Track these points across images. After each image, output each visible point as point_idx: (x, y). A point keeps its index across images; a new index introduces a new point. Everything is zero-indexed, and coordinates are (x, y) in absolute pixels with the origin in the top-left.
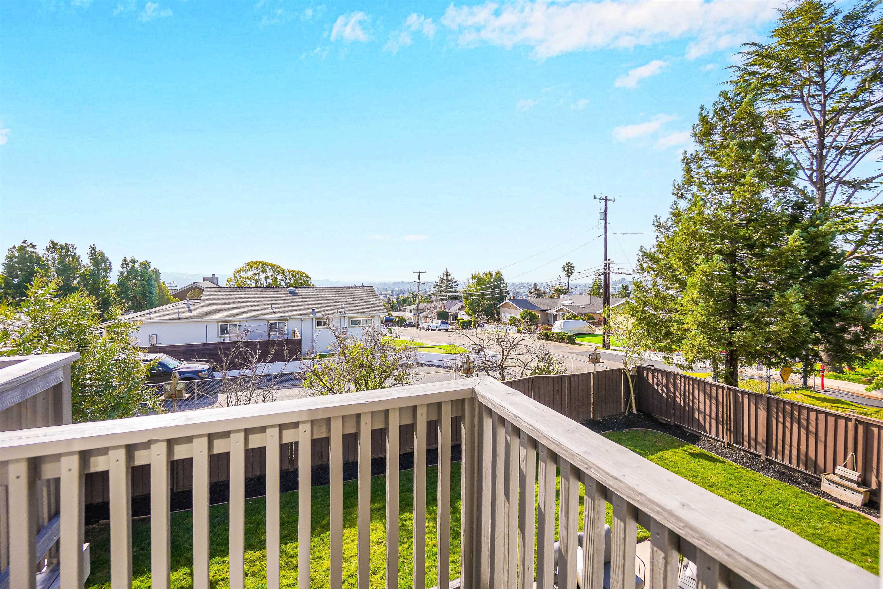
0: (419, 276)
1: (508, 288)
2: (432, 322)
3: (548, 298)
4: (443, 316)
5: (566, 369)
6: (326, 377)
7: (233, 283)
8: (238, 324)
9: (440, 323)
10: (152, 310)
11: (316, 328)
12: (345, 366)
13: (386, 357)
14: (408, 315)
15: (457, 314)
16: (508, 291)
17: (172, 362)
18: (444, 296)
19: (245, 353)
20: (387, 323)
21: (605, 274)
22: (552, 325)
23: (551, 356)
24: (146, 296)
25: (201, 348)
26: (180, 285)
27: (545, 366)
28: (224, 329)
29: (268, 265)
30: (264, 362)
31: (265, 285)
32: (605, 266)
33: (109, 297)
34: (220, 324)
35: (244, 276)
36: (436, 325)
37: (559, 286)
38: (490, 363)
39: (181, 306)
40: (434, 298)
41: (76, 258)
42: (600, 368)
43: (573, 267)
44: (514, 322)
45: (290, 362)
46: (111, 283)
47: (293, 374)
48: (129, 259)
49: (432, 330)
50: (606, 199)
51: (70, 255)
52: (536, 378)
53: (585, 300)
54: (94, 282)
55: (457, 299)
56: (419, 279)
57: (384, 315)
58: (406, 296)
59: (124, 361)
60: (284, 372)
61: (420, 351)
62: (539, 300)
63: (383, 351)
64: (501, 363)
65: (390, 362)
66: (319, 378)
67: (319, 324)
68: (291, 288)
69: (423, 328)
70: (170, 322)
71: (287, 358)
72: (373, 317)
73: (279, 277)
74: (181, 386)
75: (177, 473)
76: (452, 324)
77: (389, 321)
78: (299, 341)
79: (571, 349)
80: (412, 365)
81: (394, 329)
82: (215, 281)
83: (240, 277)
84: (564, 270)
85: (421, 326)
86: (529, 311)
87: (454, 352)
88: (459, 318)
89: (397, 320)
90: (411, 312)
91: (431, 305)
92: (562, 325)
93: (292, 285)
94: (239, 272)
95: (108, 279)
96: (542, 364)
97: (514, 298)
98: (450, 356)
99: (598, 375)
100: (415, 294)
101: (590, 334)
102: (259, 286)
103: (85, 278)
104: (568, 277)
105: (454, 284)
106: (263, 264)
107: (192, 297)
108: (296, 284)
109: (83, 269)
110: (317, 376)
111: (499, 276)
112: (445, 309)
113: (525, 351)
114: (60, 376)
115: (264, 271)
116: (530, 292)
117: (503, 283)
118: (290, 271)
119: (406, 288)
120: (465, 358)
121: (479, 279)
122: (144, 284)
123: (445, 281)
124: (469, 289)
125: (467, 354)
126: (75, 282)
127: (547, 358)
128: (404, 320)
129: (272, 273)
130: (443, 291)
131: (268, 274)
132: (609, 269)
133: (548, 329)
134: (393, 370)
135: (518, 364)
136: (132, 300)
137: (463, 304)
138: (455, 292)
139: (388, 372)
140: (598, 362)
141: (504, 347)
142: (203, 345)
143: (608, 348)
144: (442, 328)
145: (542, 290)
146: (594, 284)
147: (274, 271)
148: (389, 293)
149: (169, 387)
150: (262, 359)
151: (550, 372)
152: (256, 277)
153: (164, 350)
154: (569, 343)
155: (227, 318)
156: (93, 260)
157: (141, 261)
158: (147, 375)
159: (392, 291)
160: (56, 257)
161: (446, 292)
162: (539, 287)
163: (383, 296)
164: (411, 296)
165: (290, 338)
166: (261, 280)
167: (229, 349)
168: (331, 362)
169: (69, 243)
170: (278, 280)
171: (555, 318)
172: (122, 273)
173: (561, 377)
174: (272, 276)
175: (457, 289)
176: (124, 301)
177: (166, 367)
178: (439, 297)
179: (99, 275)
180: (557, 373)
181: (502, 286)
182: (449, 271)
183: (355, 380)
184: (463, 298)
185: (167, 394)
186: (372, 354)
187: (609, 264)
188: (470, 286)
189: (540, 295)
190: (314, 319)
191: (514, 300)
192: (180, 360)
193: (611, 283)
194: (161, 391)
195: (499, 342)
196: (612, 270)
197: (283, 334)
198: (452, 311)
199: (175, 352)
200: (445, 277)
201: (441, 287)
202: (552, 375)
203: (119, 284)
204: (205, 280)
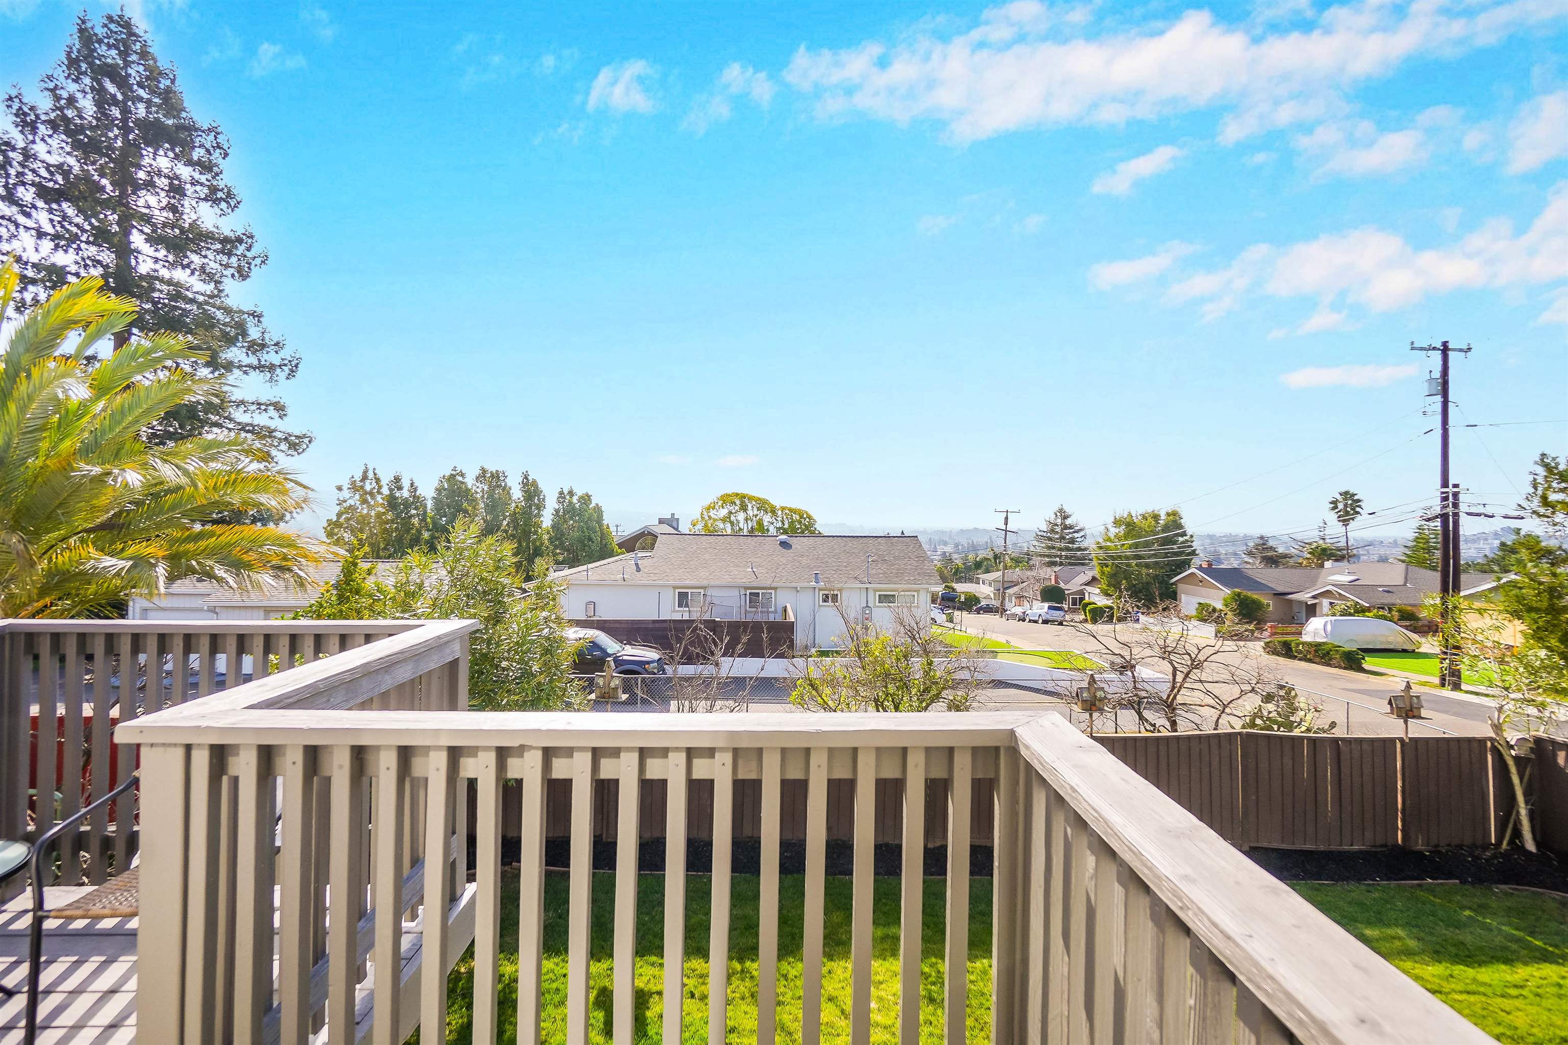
0: (1007, 518)
1: (1196, 545)
2: (1031, 607)
3: (1292, 567)
4: (1053, 595)
5: (1333, 725)
6: (828, 691)
7: (700, 526)
8: (702, 591)
9: (1046, 609)
10: (590, 566)
11: (820, 606)
12: (860, 673)
13: (930, 664)
14: (984, 590)
15: (1082, 593)
16: (1195, 551)
17: (611, 645)
18: (1056, 556)
19: (705, 637)
20: (944, 603)
21: (1444, 517)
22: (1302, 625)
23: (1293, 693)
24: (585, 545)
25: (651, 626)
26: (629, 529)
27: (1279, 714)
28: (683, 599)
29: (751, 498)
30: (731, 656)
31: (745, 530)
32: (1445, 499)
33: (542, 544)
34: (677, 591)
35: (716, 517)
36: (1040, 612)
37: (1321, 542)
38: (1143, 694)
39: (627, 560)
40: (1036, 561)
41: (506, 490)
42: (1417, 730)
43: (1359, 501)
44: (1207, 614)
45: (771, 660)
46: (544, 526)
47: (775, 678)
48: (566, 492)
49: (1030, 621)
50: (1445, 349)
51: (501, 486)
52: (1248, 734)
53: (1394, 575)
54: (525, 524)
55: (1083, 564)
56: (1006, 524)
57: (939, 589)
58: (981, 555)
59: (548, 639)
60: (763, 675)
61: (1001, 659)
62: (1270, 570)
63: (926, 652)
64: (1169, 696)
65: (938, 674)
66: (816, 689)
67: (826, 599)
68: (783, 537)
69: (1014, 616)
70: (614, 585)
71: (767, 652)
72: (918, 591)
73: (767, 519)
74: (617, 682)
75: (608, 812)
76: (1074, 611)
77: (948, 601)
78: (791, 626)
79: (1352, 681)
80: (979, 684)
81: (957, 613)
82: (675, 524)
83: (710, 517)
84: (1335, 507)
85: (1008, 612)
86: (1245, 593)
87: (1067, 665)
88: (1087, 600)
89: (963, 599)
90: (990, 585)
91: (1029, 573)
92: (1329, 628)
93: (785, 532)
94: (708, 509)
95: (542, 519)
96: (1271, 707)
97: (1210, 565)
98: (1058, 674)
99: (1414, 746)
100: (997, 551)
101: (1404, 651)
102: (737, 534)
103: (516, 518)
104: (1345, 523)
105: (1076, 535)
106: (743, 497)
107: (643, 548)
108: (791, 531)
109: (514, 505)
110: (812, 685)
111: (1175, 521)
112: (1057, 582)
113: (1226, 676)
114: (456, 651)
115: (744, 508)
116: (1250, 554)
117: (1184, 534)
118: (783, 509)
119: (982, 540)
120: (1087, 679)
121: (1129, 526)
122: (583, 527)
123: (1058, 529)
124: (1109, 544)
125: (1090, 673)
126: (505, 523)
127: (1286, 695)
128: (977, 600)
129: (756, 512)
130: (1054, 548)
131: (750, 513)
132: (1455, 505)
133: (1293, 634)
134: (943, 688)
135: (1211, 702)
136: (568, 550)
137: (1096, 572)
138: (1079, 549)
139: (934, 692)
140: (1414, 717)
141: (1176, 665)
142: (654, 622)
143: (1457, 687)
144: (1050, 618)
145: (1281, 550)
146: (1416, 539)
147: (758, 509)
148: (949, 549)
149: (601, 681)
150: (729, 651)
151: (1290, 726)
152: (733, 518)
153: (603, 626)
154: (1345, 668)
155: (688, 582)
156: (525, 492)
157: (580, 493)
158: (575, 661)
159: (957, 545)
160: (486, 488)
161: (1060, 549)
162: (1271, 543)
163: (939, 553)
164: (991, 556)
165: (779, 619)
166: (738, 522)
167: (683, 631)
168: (837, 665)
169: (500, 470)
170: (765, 524)
171: (1312, 610)
172: (557, 511)
173: (1313, 741)
174: (756, 516)
175: (1084, 545)
176: (558, 551)
177: (603, 651)
178: (1047, 559)
179: (531, 513)
180: (1308, 730)
181: (1181, 539)
182: (1066, 508)
183: (876, 701)
184: (1095, 562)
185: (598, 691)
186: (905, 657)
187: (1456, 495)
188: (1109, 540)
189: (1273, 559)
190: (817, 590)
191: (1210, 570)
192: (622, 643)
193: (1462, 539)
194: (590, 686)
195: (1166, 653)
196: (1463, 508)
197: (768, 612)
198: (1072, 586)
199: (616, 629)
200: (1059, 521)
201: (1050, 539)
202: (1296, 732)
203: (553, 527)
204: (661, 521)
